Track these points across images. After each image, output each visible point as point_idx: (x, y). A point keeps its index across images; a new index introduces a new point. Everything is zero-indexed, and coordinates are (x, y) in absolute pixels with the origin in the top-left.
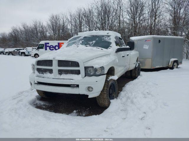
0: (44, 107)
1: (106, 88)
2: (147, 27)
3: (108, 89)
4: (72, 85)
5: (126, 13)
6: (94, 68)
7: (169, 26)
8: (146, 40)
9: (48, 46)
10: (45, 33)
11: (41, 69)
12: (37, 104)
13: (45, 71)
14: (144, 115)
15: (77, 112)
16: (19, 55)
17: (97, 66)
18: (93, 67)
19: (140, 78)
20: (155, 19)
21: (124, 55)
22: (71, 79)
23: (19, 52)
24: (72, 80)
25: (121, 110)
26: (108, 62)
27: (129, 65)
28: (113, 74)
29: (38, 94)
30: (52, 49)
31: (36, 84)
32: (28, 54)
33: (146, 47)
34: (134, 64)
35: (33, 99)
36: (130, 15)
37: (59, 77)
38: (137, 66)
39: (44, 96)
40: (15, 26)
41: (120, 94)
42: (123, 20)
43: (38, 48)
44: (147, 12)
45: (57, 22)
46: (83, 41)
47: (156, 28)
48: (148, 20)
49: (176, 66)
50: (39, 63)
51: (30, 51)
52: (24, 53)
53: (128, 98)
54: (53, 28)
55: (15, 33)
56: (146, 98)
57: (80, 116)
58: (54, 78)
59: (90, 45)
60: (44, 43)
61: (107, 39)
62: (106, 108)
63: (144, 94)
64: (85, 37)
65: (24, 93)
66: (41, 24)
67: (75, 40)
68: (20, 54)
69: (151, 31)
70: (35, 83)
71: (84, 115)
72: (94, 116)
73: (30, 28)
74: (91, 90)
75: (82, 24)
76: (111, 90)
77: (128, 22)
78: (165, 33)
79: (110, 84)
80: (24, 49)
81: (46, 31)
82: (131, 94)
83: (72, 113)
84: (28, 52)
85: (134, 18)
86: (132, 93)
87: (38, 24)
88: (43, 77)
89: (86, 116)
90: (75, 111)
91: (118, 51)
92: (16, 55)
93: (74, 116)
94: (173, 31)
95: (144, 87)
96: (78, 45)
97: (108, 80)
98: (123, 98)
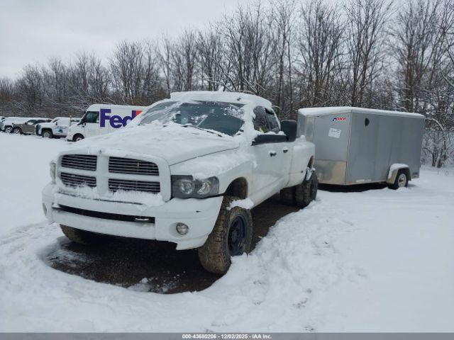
0: (74, 266)
1: (221, 228)
2: (345, 86)
3: (227, 231)
4: (138, 217)
5: (297, 50)
6: (194, 180)
7: (396, 87)
8: (335, 118)
9: (108, 118)
10: (105, 84)
11: (71, 174)
12: (57, 258)
13: (79, 180)
14: (307, 295)
15: (149, 283)
16: (37, 134)
17: (199, 176)
18: (190, 177)
19: (314, 207)
20: (365, 68)
21: (274, 152)
22: (137, 204)
23: (37, 126)
24: (138, 206)
25: (255, 283)
26: (229, 167)
27: (290, 174)
28: (243, 195)
29: (64, 235)
30: (116, 124)
31: (57, 211)
32: (61, 134)
33: (335, 133)
34: (302, 172)
35: (49, 246)
36: (307, 54)
37: (111, 197)
38: (308, 178)
39: (78, 240)
40: (33, 64)
41: (259, 242)
42: (290, 67)
43: (84, 121)
44: (346, 51)
45: (135, 61)
46: (179, 112)
47: (365, 89)
48: (349, 68)
49: (404, 182)
50: (67, 160)
51: (63, 125)
52: (49, 130)
53: (277, 253)
54: (124, 75)
55: (31, 81)
56: (320, 254)
57: (156, 292)
58: (98, 197)
59: (194, 124)
60: (99, 110)
61: (234, 112)
62: (219, 275)
63: (317, 246)
64: (185, 105)
65: (31, 229)
66: (97, 64)
67: (160, 109)
68: (40, 132)
69: (354, 95)
70: (54, 208)
71: (165, 290)
72: (188, 294)
73: (69, 71)
74: (184, 230)
75: (195, 71)
76: (235, 233)
77: (301, 71)
78: (386, 103)
79: (232, 218)
80: (49, 121)
81: (108, 81)
82: (285, 244)
83: (138, 285)
84: (58, 130)
85: (315, 62)
86: (287, 243)
87: (89, 64)
88: (73, 194)
89: (170, 292)
90: (145, 280)
91: (259, 141)
92: (30, 134)
93: (141, 291)
94: (405, 98)
95: (319, 229)
96: (166, 121)
97: (229, 209)
98: (265, 252)
